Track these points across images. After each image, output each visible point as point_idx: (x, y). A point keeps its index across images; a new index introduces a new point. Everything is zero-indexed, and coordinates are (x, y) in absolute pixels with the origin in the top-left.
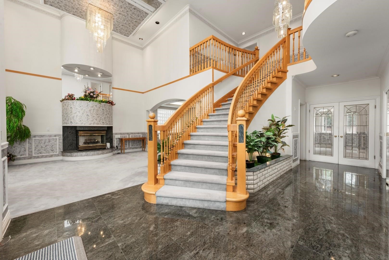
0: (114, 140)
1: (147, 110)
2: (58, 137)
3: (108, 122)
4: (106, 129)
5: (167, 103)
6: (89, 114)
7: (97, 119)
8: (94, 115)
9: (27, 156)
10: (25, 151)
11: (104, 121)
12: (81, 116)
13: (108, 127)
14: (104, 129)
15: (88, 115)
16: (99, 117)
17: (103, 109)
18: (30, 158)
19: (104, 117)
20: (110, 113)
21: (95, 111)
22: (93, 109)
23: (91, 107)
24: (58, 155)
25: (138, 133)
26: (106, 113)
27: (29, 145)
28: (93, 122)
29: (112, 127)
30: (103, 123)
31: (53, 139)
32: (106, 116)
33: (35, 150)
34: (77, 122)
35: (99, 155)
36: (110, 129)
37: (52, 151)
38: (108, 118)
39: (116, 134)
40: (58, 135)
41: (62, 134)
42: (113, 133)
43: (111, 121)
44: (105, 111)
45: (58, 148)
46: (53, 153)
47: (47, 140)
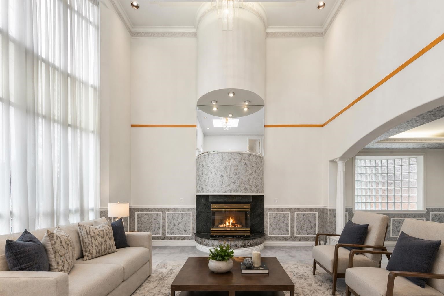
0: (267, 222)
1: (331, 159)
2: (191, 212)
3: (254, 188)
4: (251, 201)
5: (382, 138)
6: (224, 174)
7: (236, 182)
8: (232, 176)
9: (161, 235)
10: (159, 228)
11: (248, 187)
12: (214, 179)
13: (254, 197)
14: (247, 200)
15: (222, 176)
16: (239, 178)
17: (246, 164)
18: (164, 238)
19: (247, 178)
20: (257, 171)
21: (233, 168)
22: (230, 164)
23: (228, 161)
24: (191, 239)
25: (311, 210)
26: (250, 171)
27: (163, 221)
28: (229, 189)
29: (263, 196)
30: (246, 189)
31: (186, 214)
32: (251, 177)
33: (168, 228)
34: (209, 188)
35: (239, 248)
36: (258, 201)
37: (185, 231)
38: (254, 181)
39: (270, 209)
40: (192, 209)
41: (195, 207)
42: (264, 207)
43: (260, 185)
44: (249, 166)
45: (191, 229)
46: (186, 234)
47: (180, 216)
